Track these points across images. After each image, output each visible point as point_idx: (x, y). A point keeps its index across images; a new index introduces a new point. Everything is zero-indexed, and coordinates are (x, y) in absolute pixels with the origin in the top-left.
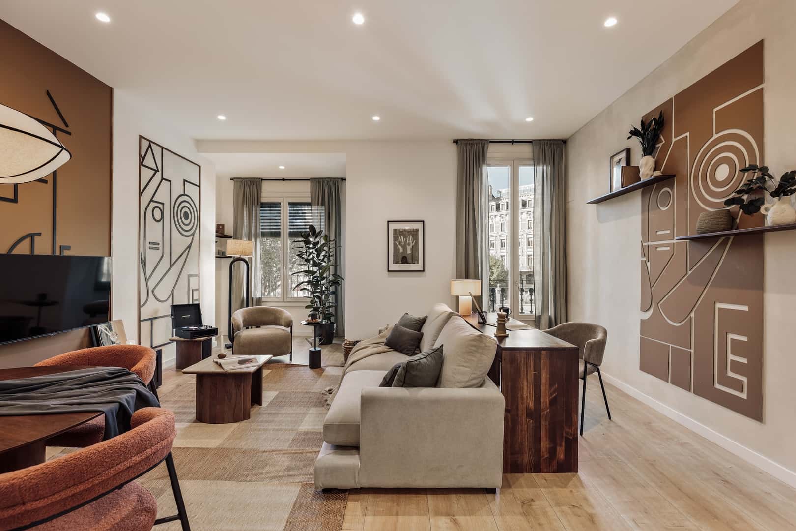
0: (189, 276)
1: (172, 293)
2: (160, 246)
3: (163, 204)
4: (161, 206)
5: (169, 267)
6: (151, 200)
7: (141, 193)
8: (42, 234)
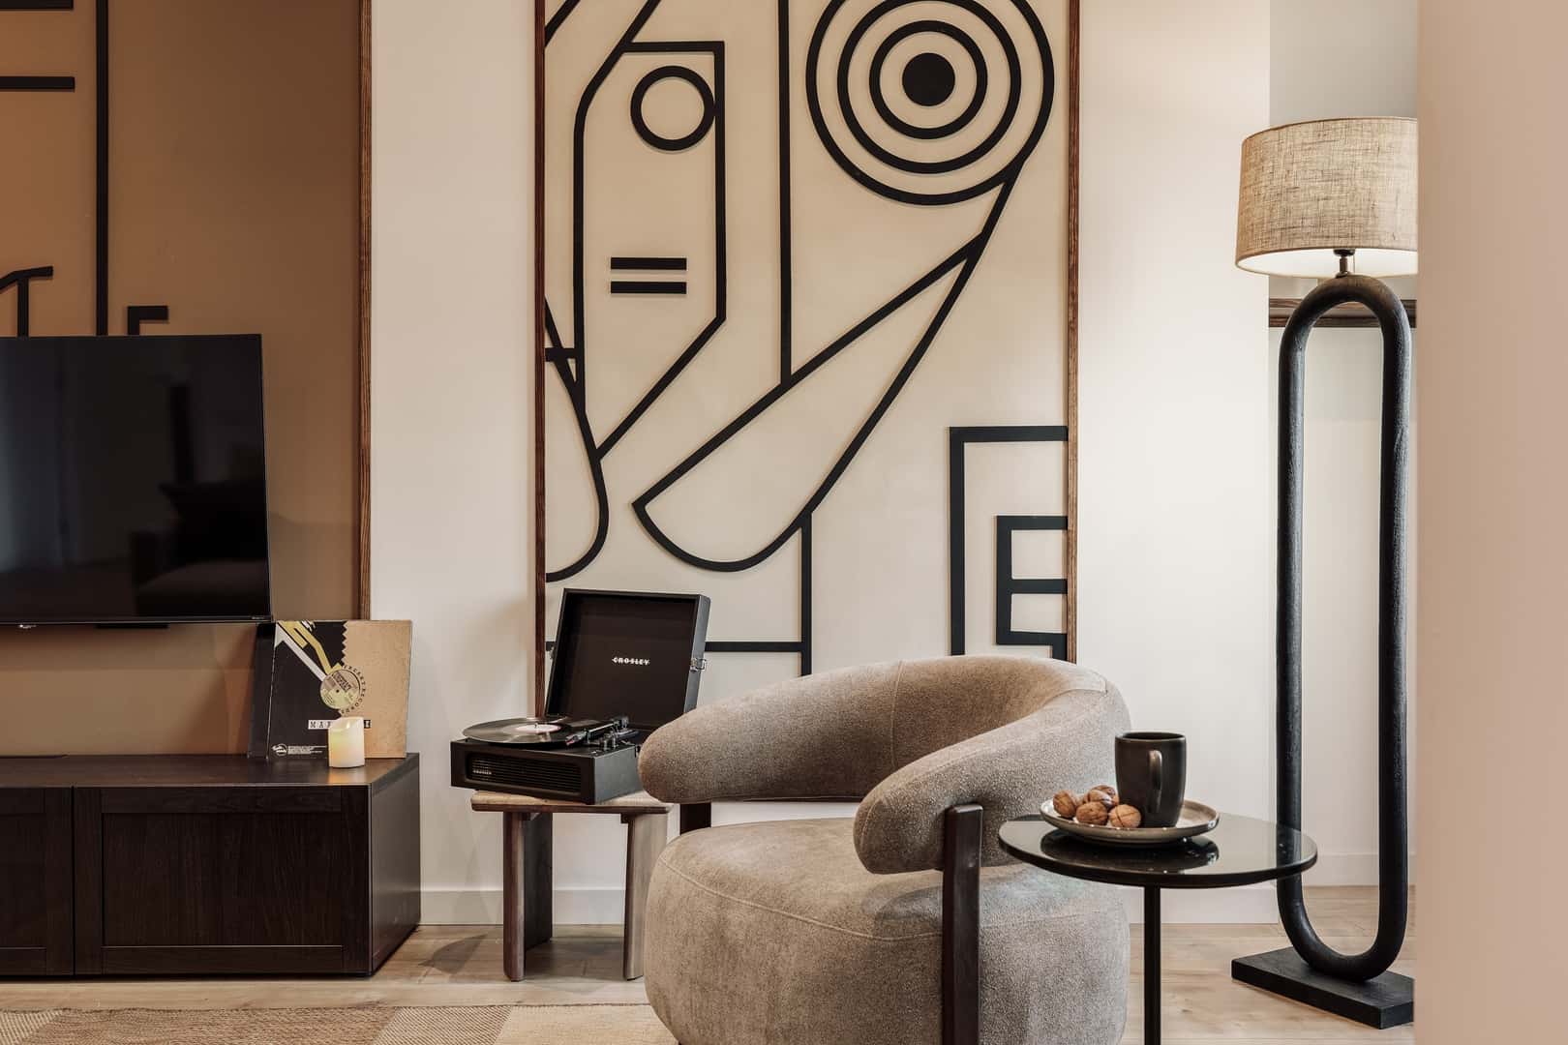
0: (960, 438)
1: (802, 522)
2: (700, 277)
3: (717, 49)
4: (702, 64)
5: (773, 380)
6: (627, 44)
7: (545, 32)
8: (55, 272)
